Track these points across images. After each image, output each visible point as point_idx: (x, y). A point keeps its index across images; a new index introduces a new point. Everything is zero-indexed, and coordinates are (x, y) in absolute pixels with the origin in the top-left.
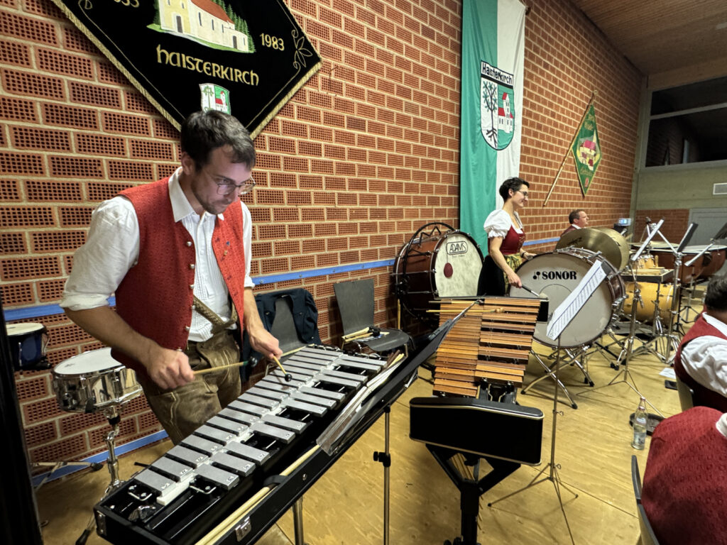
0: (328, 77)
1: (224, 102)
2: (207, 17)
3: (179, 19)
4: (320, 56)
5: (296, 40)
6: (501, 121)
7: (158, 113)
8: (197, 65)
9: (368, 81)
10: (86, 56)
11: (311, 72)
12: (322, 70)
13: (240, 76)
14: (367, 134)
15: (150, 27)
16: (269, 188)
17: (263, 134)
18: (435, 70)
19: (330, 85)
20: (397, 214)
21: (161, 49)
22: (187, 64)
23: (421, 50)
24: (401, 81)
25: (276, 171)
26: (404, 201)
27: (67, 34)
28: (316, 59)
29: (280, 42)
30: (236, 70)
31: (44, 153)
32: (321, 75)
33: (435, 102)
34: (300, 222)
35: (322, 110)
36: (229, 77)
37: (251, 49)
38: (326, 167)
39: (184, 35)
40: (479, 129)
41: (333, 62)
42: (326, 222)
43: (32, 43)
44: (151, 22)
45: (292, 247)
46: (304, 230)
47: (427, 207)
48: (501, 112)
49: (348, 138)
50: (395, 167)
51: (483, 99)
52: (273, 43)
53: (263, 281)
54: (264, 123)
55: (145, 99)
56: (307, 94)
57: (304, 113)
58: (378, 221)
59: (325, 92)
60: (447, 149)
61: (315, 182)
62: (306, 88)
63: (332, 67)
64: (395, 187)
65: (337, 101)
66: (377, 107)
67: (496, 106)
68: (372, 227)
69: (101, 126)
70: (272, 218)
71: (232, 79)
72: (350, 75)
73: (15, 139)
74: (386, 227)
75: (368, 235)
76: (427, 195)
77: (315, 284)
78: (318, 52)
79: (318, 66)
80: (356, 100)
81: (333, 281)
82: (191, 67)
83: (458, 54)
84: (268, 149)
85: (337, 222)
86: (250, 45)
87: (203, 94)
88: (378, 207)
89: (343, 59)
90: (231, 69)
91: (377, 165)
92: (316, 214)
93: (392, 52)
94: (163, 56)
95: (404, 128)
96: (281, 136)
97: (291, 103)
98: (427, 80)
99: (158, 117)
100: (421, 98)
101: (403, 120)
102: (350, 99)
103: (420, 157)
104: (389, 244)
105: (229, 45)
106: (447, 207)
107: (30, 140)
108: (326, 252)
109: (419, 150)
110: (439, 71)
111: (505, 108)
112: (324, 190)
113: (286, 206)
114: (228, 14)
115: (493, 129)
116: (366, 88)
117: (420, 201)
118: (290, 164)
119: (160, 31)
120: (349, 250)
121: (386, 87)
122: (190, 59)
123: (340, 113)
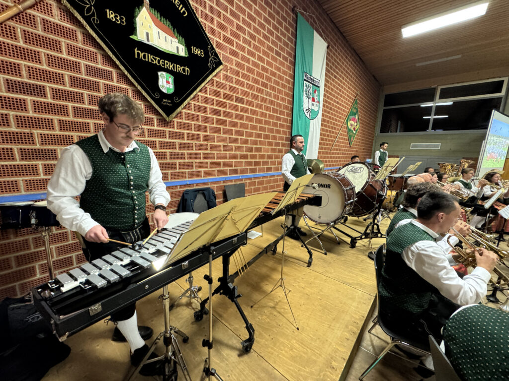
0: (226, 73)
1: (171, 83)
2: (163, 34)
3: (147, 34)
4: (223, 62)
5: (210, 51)
6: (313, 105)
7: (134, 86)
8: (157, 60)
9: (246, 77)
10: (95, 50)
11: (218, 70)
12: (223, 69)
13: (179, 69)
14: (245, 106)
15: (131, 37)
16: (193, 132)
17: (191, 102)
18: (281, 74)
19: (227, 78)
20: (258, 150)
21: (137, 50)
22: (151, 60)
23: (274, 63)
24: (263, 79)
25: (197, 123)
26: (263, 143)
27: (84, 36)
28: (220, 63)
29: (201, 52)
30: (178, 66)
31: (69, 104)
32: (222, 72)
33: (280, 92)
34: (209, 152)
35: (222, 91)
36: (174, 69)
37: (186, 54)
38: (222, 122)
39: (150, 43)
40: (302, 108)
41: (229, 65)
42: (222, 152)
43: (64, 40)
44: (132, 35)
45: (204, 165)
46: (210, 156)
47: (274, 147)
48: (313, 100)
49: (235, 108)
50: (258, 125)
51: (304, 92)
52: (198, 52)
53: (188, 183)
54: (192, 96)
55: (127, 77)
56: (215, 82)
57: (213, 92)
58: (249, 153)
59: (224, 82)
60: (285, 117)
61: (217, 130)
62: (214, 78)
63: (228, 68)
64: (258, 136)
65: (230, 87)
66: (251, 92)
67: (311, 96)
68: (245, 157)
69: (102, 91)
70: (194, 149)
71: (175, 70)
72: (237, 74)
73: (52, 95)
74: (253, 157)
75: (244, 160)
76: (274, 141)
77: (215, 186)
78: (221, 59)
79: (221, 67)
80: (240, 87)
81: (225, 184)
82: (153, 61)
83: (293, 67)
84: (193, 110)
85: (228, 153)
86: (185, 52)
87: (160, 77)
88: (249, 146)
89: (234, 64)
90: (175, 65)
91: (249, 123)
92: (217, 148)
93: (259, 62)
94: (138, 54)
95: (264, 104)
96: (200, 104)
97: (206, 86)
98: (277, 79)
99: (134, 89)
100: (273, 89)
101: (264, 100)
102: (237, 86)
103: (272, 121)
104: (254, 166)
105: (174, 51)
106: (284, 148)
107: (61, 96)
108: (222, 168)
109: (271, 117)
110: (282, 75)
111: (315, 98)
112: (222, 135)
113: (202, 142)
114: (174, 34)
115: (309, 108)
116: (246, 81)
117: (270, 144)
118: (205, 119)
119: (137, 40)
120: (233, 168)
121: (256, 81)
122: (153, 57)
123: (231, 94)
